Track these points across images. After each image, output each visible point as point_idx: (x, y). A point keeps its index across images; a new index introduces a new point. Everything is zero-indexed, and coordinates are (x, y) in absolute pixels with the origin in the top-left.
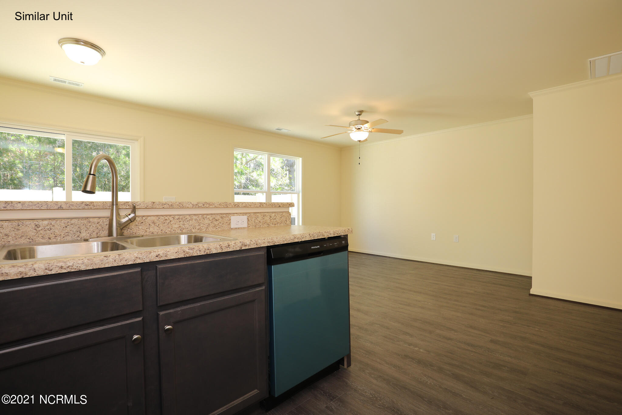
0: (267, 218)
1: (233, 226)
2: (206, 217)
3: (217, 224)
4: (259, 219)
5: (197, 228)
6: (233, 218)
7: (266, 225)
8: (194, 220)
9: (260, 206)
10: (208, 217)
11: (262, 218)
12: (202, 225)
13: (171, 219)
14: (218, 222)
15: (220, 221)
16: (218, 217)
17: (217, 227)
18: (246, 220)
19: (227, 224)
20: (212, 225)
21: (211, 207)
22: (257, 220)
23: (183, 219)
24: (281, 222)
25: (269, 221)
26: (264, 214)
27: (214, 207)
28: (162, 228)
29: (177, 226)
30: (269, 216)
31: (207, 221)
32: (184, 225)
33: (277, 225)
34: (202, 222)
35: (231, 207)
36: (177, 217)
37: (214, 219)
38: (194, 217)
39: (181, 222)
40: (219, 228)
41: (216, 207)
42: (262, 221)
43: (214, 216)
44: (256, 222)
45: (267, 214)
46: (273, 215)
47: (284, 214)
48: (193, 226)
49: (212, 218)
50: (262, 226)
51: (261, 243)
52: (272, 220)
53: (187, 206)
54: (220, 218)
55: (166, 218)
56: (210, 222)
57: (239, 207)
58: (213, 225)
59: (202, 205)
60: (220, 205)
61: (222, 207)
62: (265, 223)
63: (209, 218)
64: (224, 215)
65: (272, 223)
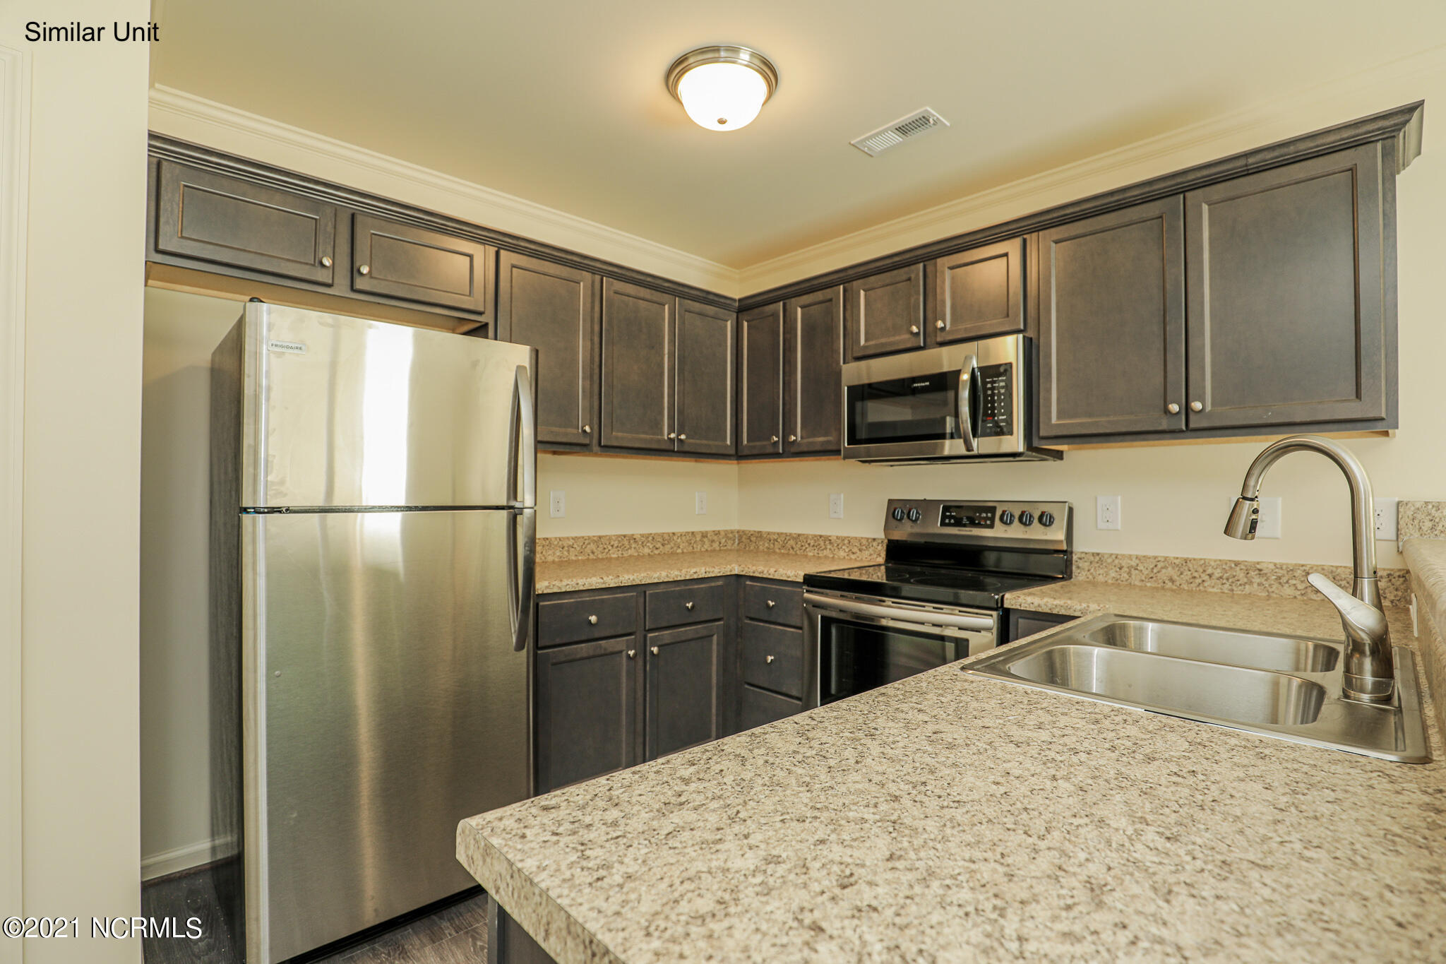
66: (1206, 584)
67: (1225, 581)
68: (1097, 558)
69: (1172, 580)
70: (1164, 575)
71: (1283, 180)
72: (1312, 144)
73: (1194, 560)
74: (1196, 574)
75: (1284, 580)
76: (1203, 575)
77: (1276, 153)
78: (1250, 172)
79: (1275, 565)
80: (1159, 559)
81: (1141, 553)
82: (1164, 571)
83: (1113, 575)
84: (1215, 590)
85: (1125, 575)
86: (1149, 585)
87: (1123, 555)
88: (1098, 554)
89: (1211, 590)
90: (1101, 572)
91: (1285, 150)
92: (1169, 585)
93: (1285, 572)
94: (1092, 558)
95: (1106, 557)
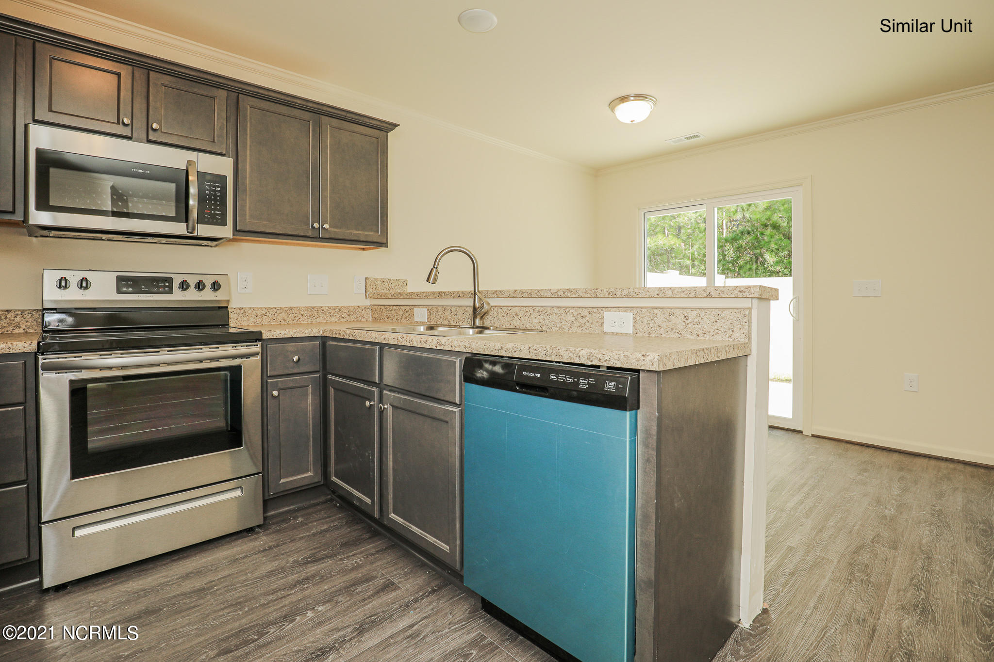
0: (678, 321)
1: (607, 329)
2: (569, 312)
3: (583, 322)
4: (658, 321)
5: (559, 325)
6: (607, 315)
7: (673, 335)
8: (554, 314)
9: (658, 295)
10: (571, 311)
11: (665, 320)
12: (563, 323)
13: (532, 311)
14: (585, 320)
15: (587, 318)
16: (585, 313)
17: (584, 328)
18: (632, 320)
19: (597, 324)
20: (576, 324)
21: (573, 296)
22: (653, 321)
23: (543, 312)
24: (717, 331)
25: (681, 327)
26: (670, 312)
27: (577, 296)
28: (523, 322)
29: (536, 321)
30: (682, 315)
31: (570, 318)
32: (544, 320)
33: (703, 338)
34: (564, 318)
35: (602, 296)
36: (537, 309)
37: (579, 315)
38: (555, 311)
39: (541, 316)
40: (586, 329)
41: (580, 297)
42: (664, 325)
43: (579, 310)
44: (651, 325)
45: (678, 312)
46: (695, 313)
47: (726, 313)
48: (553, 323)
49: (577, 313)
50: (664, 335)
51: (456, 346)
52: (690, 325)
53: (546, 294)
54: (588, 314)
55: (527, 310)
56: (574, 319)
57: (615, 296)
58: (578, 323)
59: (562, 293)
60: (585, 293)
61: (589, 296)
62: (672, 329)
63: (572, 313)
64: (595, 310)
65: (689, 331)
66: (300, 320)
67: (309, 317)
68: (243, 311)
69: (284, 320)
70: (280, 318)
71: (356, 130)
72: (368, 121)
73: (295, 307)
74: (296, 315)
75: (332, 314)
76: (299, 315)
77: (357, 117)
78: (345, 119)
79: (328, 307)
80: (278, 308)
81: (267, 306)
82: (280, 315)
83: (252, 320)
84: (305, 322)
85: (260, 320)
86: (272, 324)
87: (257, 308)
88: (242, 308)
89: (302, 322)
90: (245, 319)
91: (360, 118)
92: (283, 322)
93: (332, 310)
94: (239, 311)
95: (248, 310)
